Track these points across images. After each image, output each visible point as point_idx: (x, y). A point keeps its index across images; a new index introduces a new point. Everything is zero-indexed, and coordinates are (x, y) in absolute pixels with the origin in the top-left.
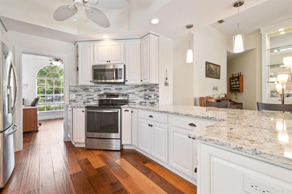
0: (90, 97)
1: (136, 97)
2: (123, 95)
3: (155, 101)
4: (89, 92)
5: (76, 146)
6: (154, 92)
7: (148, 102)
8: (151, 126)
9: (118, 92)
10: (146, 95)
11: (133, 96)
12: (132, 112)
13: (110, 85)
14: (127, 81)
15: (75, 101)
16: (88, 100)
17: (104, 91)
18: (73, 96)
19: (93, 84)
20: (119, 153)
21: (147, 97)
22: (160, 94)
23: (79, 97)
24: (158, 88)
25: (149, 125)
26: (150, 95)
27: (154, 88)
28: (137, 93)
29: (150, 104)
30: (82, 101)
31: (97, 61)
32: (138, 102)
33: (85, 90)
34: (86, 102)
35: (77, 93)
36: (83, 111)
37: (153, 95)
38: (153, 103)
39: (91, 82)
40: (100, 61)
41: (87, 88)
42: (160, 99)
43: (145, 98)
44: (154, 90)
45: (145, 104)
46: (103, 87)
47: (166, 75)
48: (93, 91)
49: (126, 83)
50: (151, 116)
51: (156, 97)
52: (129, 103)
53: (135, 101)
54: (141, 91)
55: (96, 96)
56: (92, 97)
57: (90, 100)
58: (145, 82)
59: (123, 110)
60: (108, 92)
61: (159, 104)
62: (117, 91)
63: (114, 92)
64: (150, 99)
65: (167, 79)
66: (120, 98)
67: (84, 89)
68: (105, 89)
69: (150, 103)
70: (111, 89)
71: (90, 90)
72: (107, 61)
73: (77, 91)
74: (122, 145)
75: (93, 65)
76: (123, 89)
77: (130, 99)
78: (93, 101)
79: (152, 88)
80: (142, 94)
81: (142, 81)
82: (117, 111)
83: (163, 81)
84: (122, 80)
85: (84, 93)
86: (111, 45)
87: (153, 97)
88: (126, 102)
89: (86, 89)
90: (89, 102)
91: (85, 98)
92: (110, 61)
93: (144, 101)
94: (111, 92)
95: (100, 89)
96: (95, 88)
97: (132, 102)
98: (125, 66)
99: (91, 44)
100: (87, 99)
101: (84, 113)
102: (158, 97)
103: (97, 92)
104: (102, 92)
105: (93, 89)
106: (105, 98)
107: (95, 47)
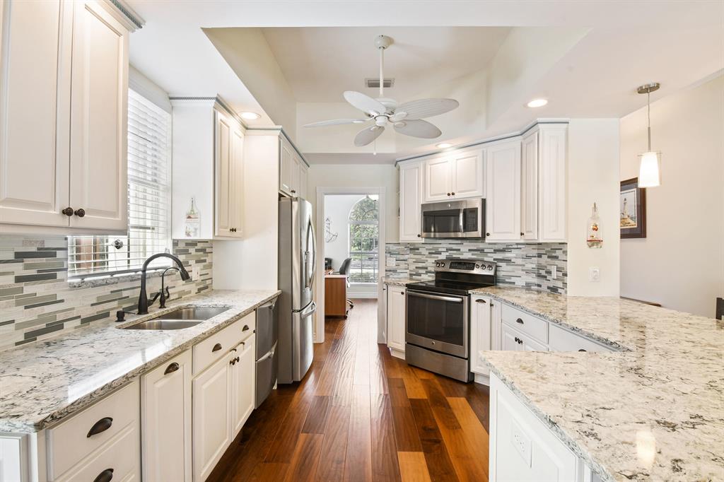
0: (420, 265)
1: (517, 272)
2: (483, 266)
3: (559, 284)
4: (420, 254)
5: (393, 354)
6: (557, 262)
7: (545, 284)
8: (520, 342)
9: (475, 257)
10: (540, 267)
11: (509, 268)
12: (491, 305)
13: (459, 242)
14: (488, 234)
15: (395, 271)
16: (417, 270)
17: (447, 254)
18: (392, 263)
19: (423, 241)
21: (543, 273)
22: (570, 268)
23: (403, 265)
24: (565, 252)
25: (516, 340)
26: (549, 268)
27: (558, 253)
28: (519, 261)
29: (549, 291)
30: (408, 271)
31: (431, 195)
32: (520, 282)
33: (412, 251)
34: (414, 275)
35: (398, 256)
36: (402, 293)
37: (553, 270)
38: (554, 290)
39: (419, 236)
40: (437, 195)
41: (417, 246)
42: (568, 280)
43: (539, 276)
44: (556, 258)
45: (539, 288)
46: (444, 245)
47: (594, 217)
48: (427, 253)
49: (488, 239)
50: (520, 321)
51: (560, 274)
52: (499, 282)
53: (513, 280)
54: (528, 257)
55: (430, 263)
56: (424, 265)
57: (421, 271)
58: (531, 237)
59: (474, 298)
60: (454, 256)
61: (566, 292)
62: (473, 255)
63: (467, 256)
64: (548, 277)
65: (595, 229)
66: (476, 271)
67: (411, 249)
68: (448, 250)
69: (549, 288)
70: (459, 250)
71: (423, 251)
72: (449, 195)
73: (397, 253)
74: (470, 374)
75: (422, 205)
76: (486, 251)
77: (500, 274)
78: (427, 272)
79: (552, 251)
80: (531, 265)
81: (522, 234)
82: (458, 300)
84: (479, 233)
85: (412, 256)
86: (457, 160)
87: (555, 274)
88: (489, 282)
89: (413, 249)
90: (420, 275)
91: (413, 267)
92: (453, 194)
93: (536, 281)
94: (462, 257)
95: (440, 250)
96: (431, 247)
97: (507, 280)
98: (484, 201)
99: (420, 163)
100: (417, 268)
101: (404, 296)
102: (565, 275)
103: (433, 255)
104: (443, 257)
105: (427, 249)
106: (447, 269)
107: (428, 167)
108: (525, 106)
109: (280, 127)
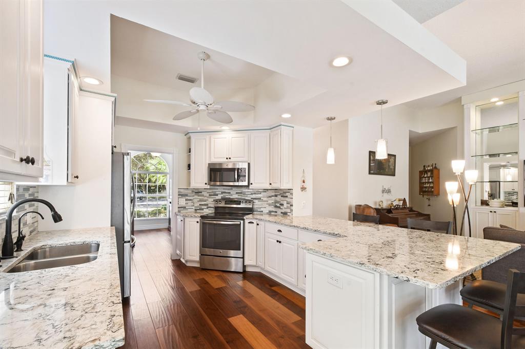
0: (203, 203)
1: (263, 206)
2: (246, 202)
3: (288, 210)
4: (203, 196)
6: (287, 199)
7: (279, 211)
8: (280, 242)
9: (240, 197)
10: (276, 202)
11: (260, 203)
12: (258, 224)
13: (230, 188)
14: (251, 184)
15: (184, 208)
16: (201, 206)
17: (222, 195)
18: (183, 202)
19: (208, 187)
20: (241, 275)
21: (278, 205)
22: (294, 202)
23: (190, 203)
24: (292, 194)
25: (277, 241)
26: (282, 202)
27: (287, 194)
28: (265, 199)
29: (282, 214)
30: (194, 207)
31: (214, 158)
32: (266, 211)
33: (197, 194)
34: (198, 210)
35: (187, 197)
36: (198, 222)
37: (285, 203)
38: (285, 214)
39: (206, 184)
40: (219, 158)
41: (200, 191)
42: (293, 208)
43: (276, 207)
44: (287, 196)
45: (276, 213)
46: (221, 189)
47: (303, 176)
48: (208, 195)
49: (251, 187)
50: (280, 231)
51: (289, 205)
52: (254, 212)
53: (262, 209)
54: (270, 197)
55: (210, 202)
56: (205, 203)
57: (203, 207)
58: (275, 186)
59: (247, 221)
60: (227, 197)
61: (292, 214)
62: (238, 196)
63: (235, 196)
64: (281, 207)
65: (304, 182)
66: (242, 205)
67: (196, 192)
68: (222, 193)
69: (282, 213)
70: (230, 193)
71: (205, 194)
72: (227, 158)
73: (186, 195)
74: (244, 267)
75: (209, 164)
76: (246, 193)
77: (255, 206)
78: (208, 208)
79: (285, 193)
80: (271, 201)
81: (270, 184)
82: (239, 223)
83: (300, 184)
84: (246, 183)
85: (196, 197)
86: (232, 138)
87: (285, 205)
88: (250, 211)
89: (198, 192)
90: (203, 209)
91: (197, 204)
92: (230, 158)
93: (274, 209)
94: (231, 197)
95: (217, 193)
96: (211, 191)
97: (259, 210)
98: (249, 164)
99: (207, 136)
100: (200, 205)
101: (199, 224)
102: (292, 205)
103: (212, 196)
104: (219, 197)
105: (208, 193)
106: (222, 205)
107: (212, 140)
108: (280, 116)
109: (115, 95)
